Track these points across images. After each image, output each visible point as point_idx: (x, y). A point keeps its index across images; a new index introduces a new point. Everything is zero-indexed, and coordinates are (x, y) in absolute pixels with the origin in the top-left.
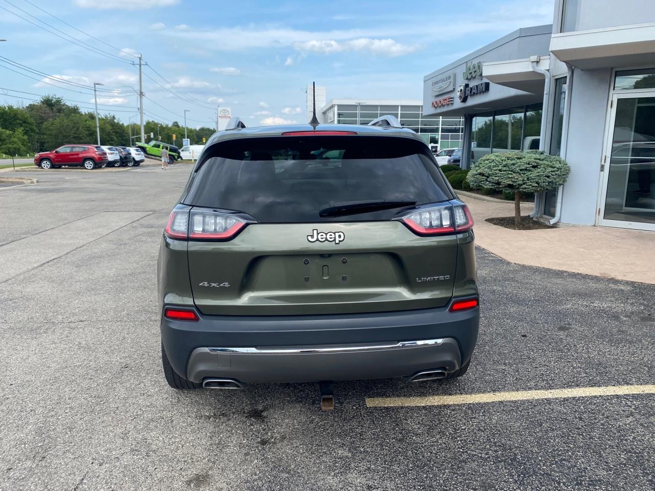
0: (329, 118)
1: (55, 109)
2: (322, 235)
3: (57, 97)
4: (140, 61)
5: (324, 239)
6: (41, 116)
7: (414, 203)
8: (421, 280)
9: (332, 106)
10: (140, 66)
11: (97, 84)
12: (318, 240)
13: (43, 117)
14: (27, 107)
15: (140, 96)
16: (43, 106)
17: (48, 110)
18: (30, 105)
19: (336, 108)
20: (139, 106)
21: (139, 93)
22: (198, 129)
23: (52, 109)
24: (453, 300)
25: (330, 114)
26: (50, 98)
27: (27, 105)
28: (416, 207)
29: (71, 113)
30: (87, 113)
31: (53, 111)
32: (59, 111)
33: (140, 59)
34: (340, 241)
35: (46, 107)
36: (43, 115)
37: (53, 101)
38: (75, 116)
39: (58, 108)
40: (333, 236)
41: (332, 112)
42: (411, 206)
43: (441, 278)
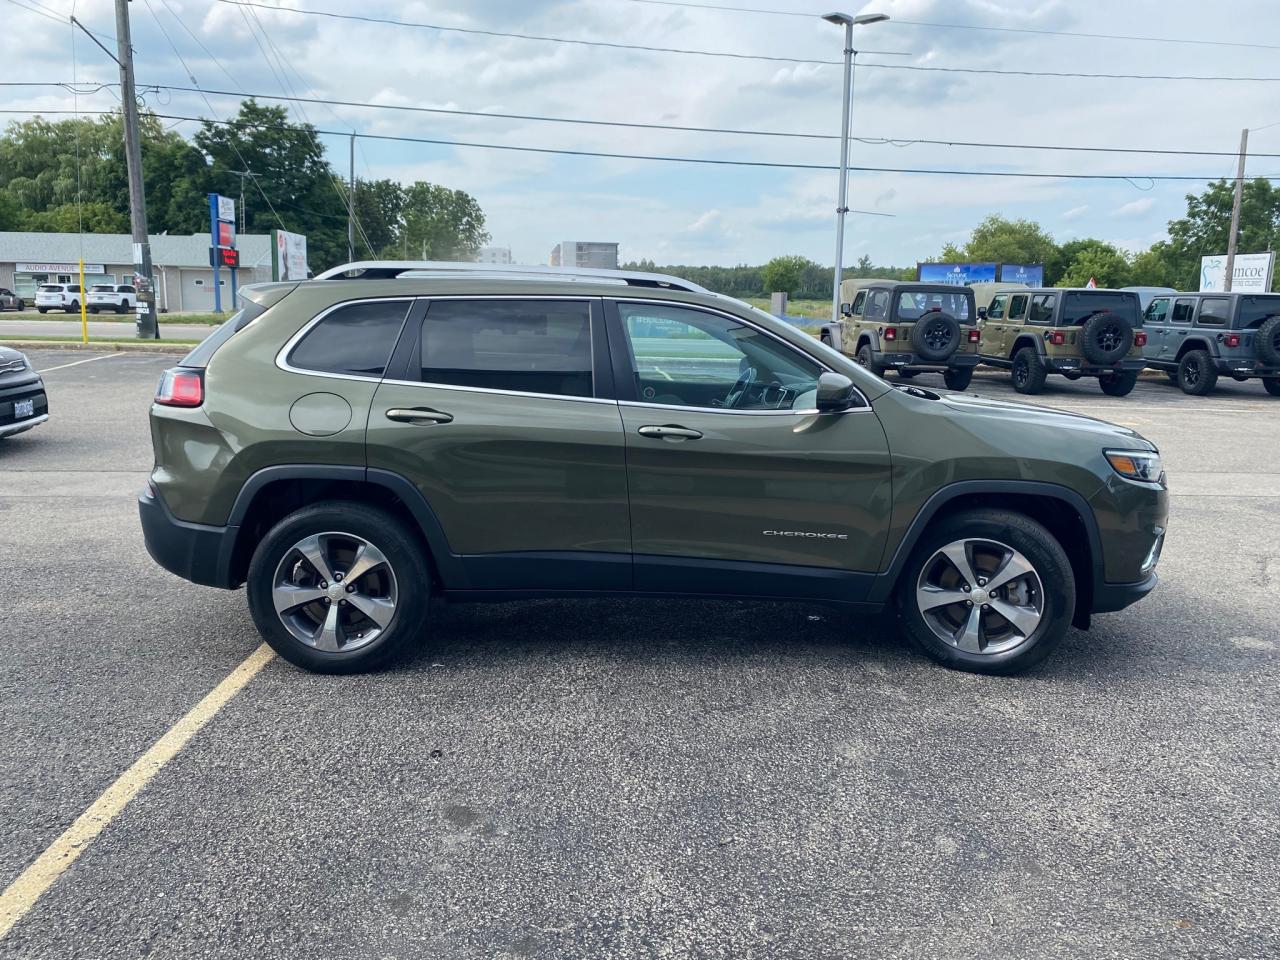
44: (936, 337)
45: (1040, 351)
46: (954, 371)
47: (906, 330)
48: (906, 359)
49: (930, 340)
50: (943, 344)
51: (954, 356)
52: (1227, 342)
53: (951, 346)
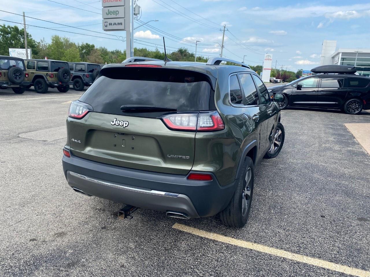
0: (335, 61)
1: (183, 54)
2: (122, 122)
3: (185, 48)
4: (224, 29)
5: (118, 124)
6: (176, 58)
7: (176, 110)
8: (170, 156)
9: (338, 54)
10: (224, 31)
11: (198, 41)
12: (115, 124)
13: (177, 59)
14: (171, 54)
15: (222, 47)
16: (178, 53)
17: (180, 55)
18: (173, 52)
19: (341, 55)
20: (221, 54)
21: (221, 46)
22: (255, 66)
23: (182, 55)
24: (191, 172)
25: (336, 59)
26: (182, 49)
27: (172, 53)
28: (177, 112)
29: (190, 57)
30: (198, 57)
31: (182, 56)
32: (185, 55)
33: (225, 27)
34: (125, 126)
35: (179, 54)
36: (177, 58)
37: (183, 51)
38: (191, 58)
39: (185, 54)
40: (123, 123)
41: (338, 57)
42: (173, 111)
43: (184, 157)
44: (17, 75)
45: (46, 80)
46: (22, 87)
47: (4, 73)
48: (7, 83)
49: (15, 77)
50: (20, 78)
51: (23, 82)
52: (86, 77)
53: (22, 78)
